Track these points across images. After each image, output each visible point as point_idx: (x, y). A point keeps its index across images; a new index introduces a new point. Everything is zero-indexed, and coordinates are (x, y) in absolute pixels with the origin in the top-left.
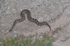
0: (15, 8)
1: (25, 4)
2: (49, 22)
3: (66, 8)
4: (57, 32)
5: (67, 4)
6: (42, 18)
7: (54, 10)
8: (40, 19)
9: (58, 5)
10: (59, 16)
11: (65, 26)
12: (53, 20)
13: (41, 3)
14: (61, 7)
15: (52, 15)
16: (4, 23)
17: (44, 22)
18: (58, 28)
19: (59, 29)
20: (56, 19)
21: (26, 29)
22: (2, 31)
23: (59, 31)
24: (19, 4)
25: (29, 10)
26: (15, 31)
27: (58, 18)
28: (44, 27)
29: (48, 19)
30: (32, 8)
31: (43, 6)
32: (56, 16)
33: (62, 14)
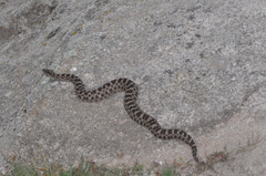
0: (95, 72)
1: (127, 61)
2: (193, 129)
3: (256, 89)
4: (211, 167)
5: (261, 78)
6: (173, 116)
7: (216, 91)
8: (165, 117)
9: (232, 76)
10: (227, 115)
11: (242, 150)
12: (208, 125)
13: (179, 63)
14: (240, 86)
15: (207, 107)
16: (49, 116)
17: (176, 131)
18: (216, 155)
19: (222, 157)
20: (219, 122)
21: (116, 144)
22: (41, 142)
23: (218, 165)
24: (109, 60)
25: (137, 82)
26: (80, 148)
27: (226, 120)
28: (174, 147)
29: (190, 121)
30: (146, 79)
31: (181, 75)
32: (219, 114)
33: (239, 110)
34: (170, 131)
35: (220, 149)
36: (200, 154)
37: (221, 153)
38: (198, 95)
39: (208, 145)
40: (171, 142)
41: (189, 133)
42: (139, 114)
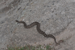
0: (29, 20)
1: (37, 17)
2: (54, 34)
3: (70, 22)
4: (59, 44)
5: (71, 19)
6: (49, 31)
7: (60, 24)
8: (47, 32)
9: (64, 19)
10: (63, 30)
11: (67, 39)
12: (58, 33)
13: (50, 17)
14: (66, 22)
15: (58, 28)
16: (18, 33)
17: (50, 35)
18: (61, 41)
20: (61, 32)
21: (35, 40)
22: (16, 40)
23: (61, 43)
24: (32, 17)
25: (40, 22)
26: (26, 41)
27: (63, 31)
28: (50, 39)
29: (54, 32)
30: (42, 21)
31: (51, 20)
32: (61, 30)
33: (66, 28)
34: (48, 35)
35: (62, 39)
36: (57, 41)
37: (62, 40)
38: (55, 25)
39: (58, 38)
40: (49, 38)
41: (53, 35)
42: (40, 31)
